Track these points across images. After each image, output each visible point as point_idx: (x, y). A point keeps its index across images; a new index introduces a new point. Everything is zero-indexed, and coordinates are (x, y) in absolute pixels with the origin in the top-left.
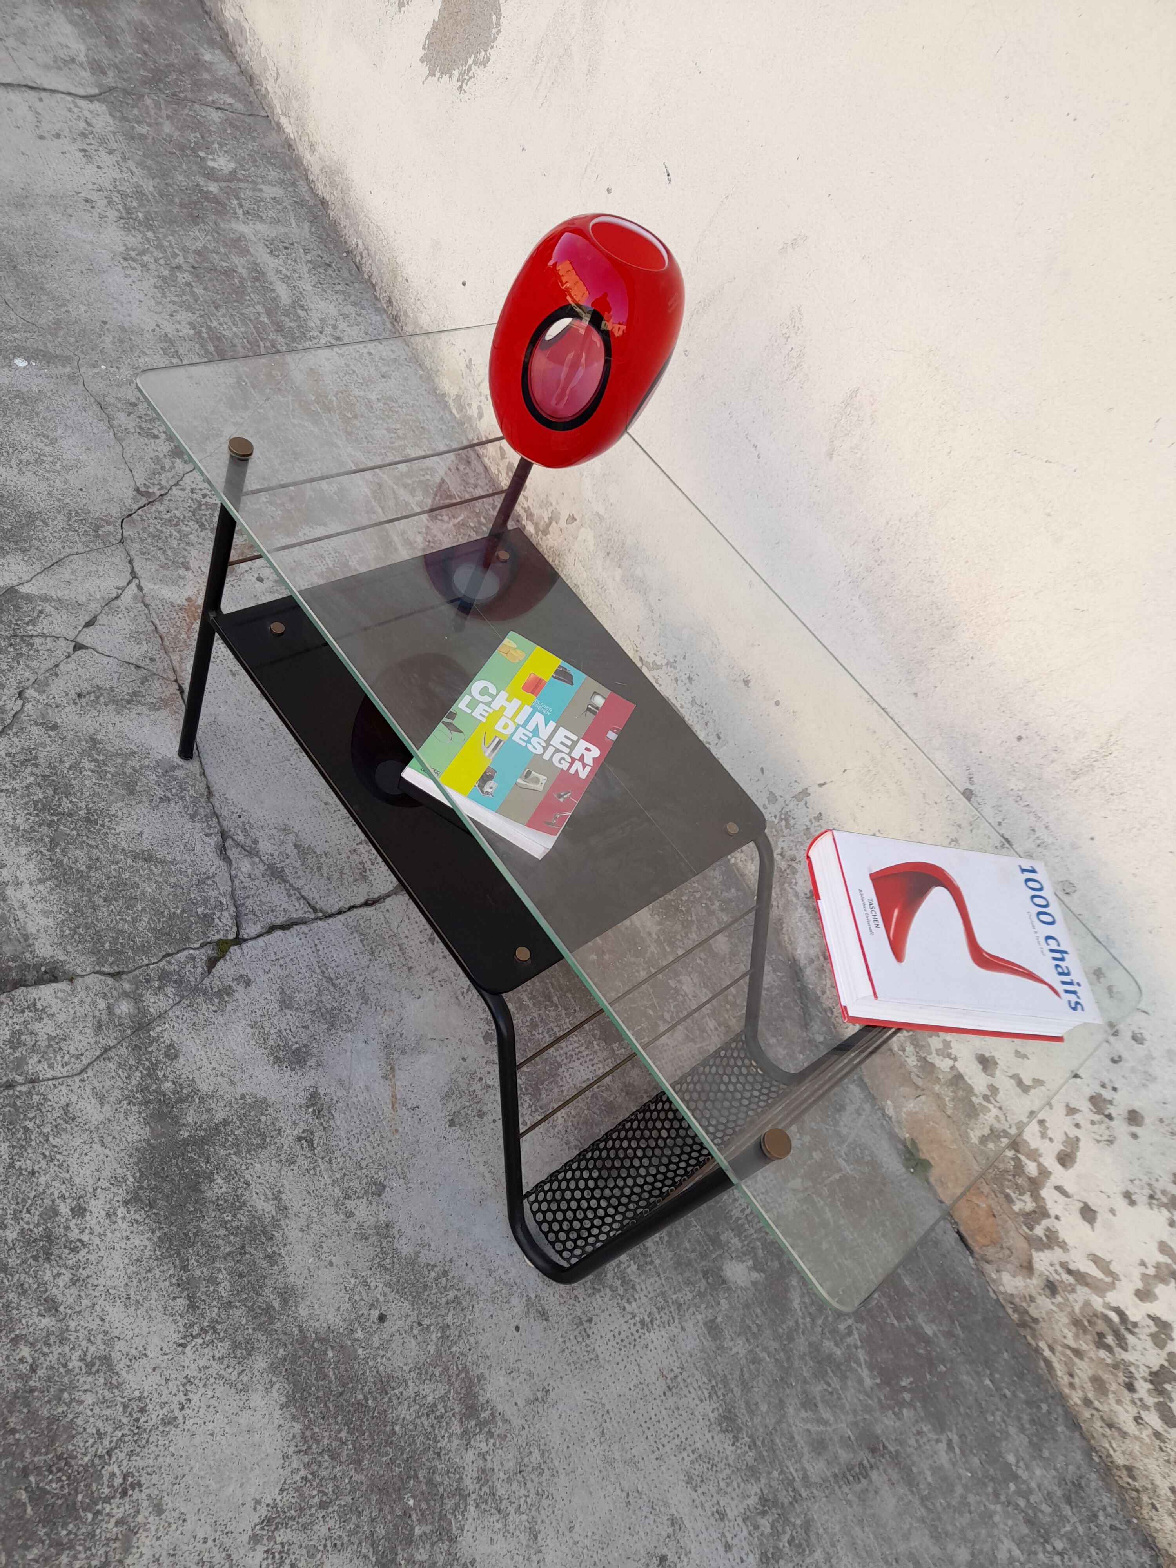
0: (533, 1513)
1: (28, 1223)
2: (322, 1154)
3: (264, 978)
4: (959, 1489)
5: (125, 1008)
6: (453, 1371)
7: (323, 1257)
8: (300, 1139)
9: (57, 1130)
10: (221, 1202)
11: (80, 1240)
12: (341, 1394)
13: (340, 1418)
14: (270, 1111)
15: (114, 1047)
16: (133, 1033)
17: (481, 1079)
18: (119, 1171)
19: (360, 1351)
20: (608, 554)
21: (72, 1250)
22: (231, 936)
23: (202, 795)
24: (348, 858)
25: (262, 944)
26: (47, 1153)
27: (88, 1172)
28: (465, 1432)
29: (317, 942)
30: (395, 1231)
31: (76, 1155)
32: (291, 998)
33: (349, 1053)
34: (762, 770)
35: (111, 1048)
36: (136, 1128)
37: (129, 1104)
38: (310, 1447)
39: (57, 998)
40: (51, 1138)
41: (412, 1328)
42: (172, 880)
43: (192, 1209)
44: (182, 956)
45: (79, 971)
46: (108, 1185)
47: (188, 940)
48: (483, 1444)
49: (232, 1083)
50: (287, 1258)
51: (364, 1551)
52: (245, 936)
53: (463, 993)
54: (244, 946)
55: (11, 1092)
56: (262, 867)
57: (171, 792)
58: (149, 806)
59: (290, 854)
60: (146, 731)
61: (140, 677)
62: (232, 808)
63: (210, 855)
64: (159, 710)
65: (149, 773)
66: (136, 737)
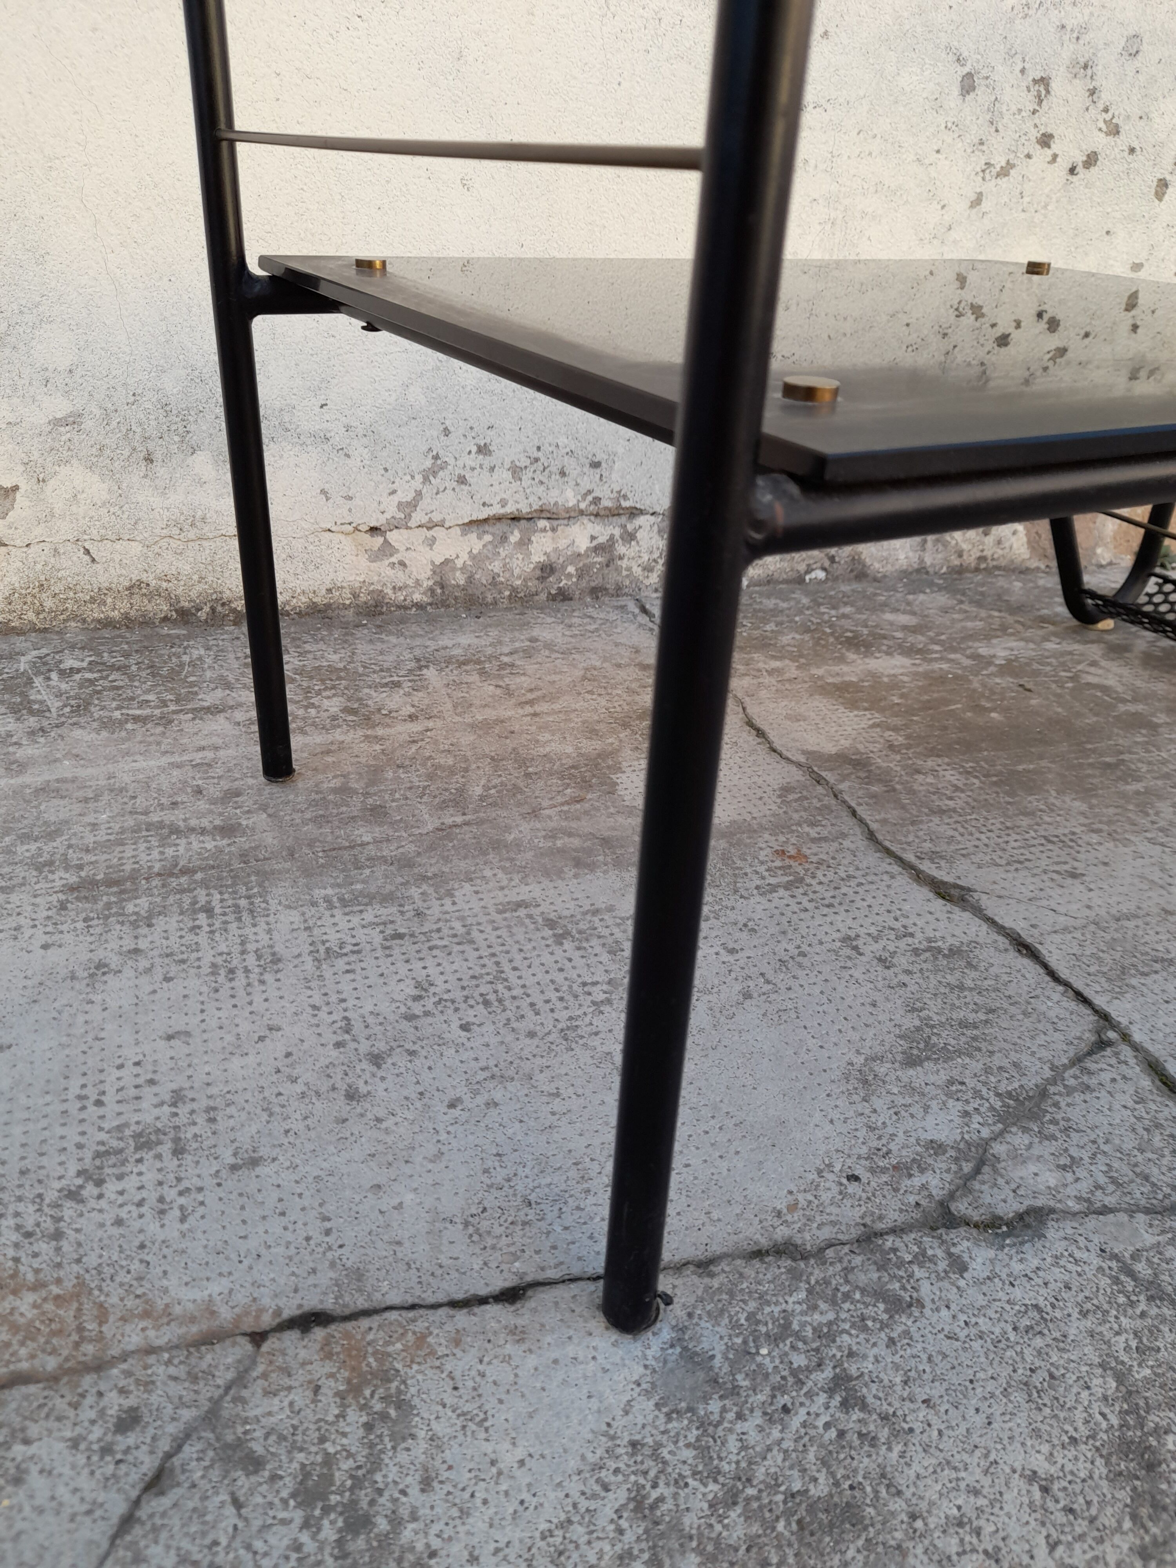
20: (149, 459)
23: (796, 1275)
24: (908, 972)
56: (1019, 1139)
57: (808, 1370)
58: (897, 1448)
59: (943, 1077)
60: (520, 1453)
61: (215, 1474)
62: (826, 1197)
63: (1035, 1262)
64: (402, 1405)
65: (733, 1444)
66: (552, 1495)
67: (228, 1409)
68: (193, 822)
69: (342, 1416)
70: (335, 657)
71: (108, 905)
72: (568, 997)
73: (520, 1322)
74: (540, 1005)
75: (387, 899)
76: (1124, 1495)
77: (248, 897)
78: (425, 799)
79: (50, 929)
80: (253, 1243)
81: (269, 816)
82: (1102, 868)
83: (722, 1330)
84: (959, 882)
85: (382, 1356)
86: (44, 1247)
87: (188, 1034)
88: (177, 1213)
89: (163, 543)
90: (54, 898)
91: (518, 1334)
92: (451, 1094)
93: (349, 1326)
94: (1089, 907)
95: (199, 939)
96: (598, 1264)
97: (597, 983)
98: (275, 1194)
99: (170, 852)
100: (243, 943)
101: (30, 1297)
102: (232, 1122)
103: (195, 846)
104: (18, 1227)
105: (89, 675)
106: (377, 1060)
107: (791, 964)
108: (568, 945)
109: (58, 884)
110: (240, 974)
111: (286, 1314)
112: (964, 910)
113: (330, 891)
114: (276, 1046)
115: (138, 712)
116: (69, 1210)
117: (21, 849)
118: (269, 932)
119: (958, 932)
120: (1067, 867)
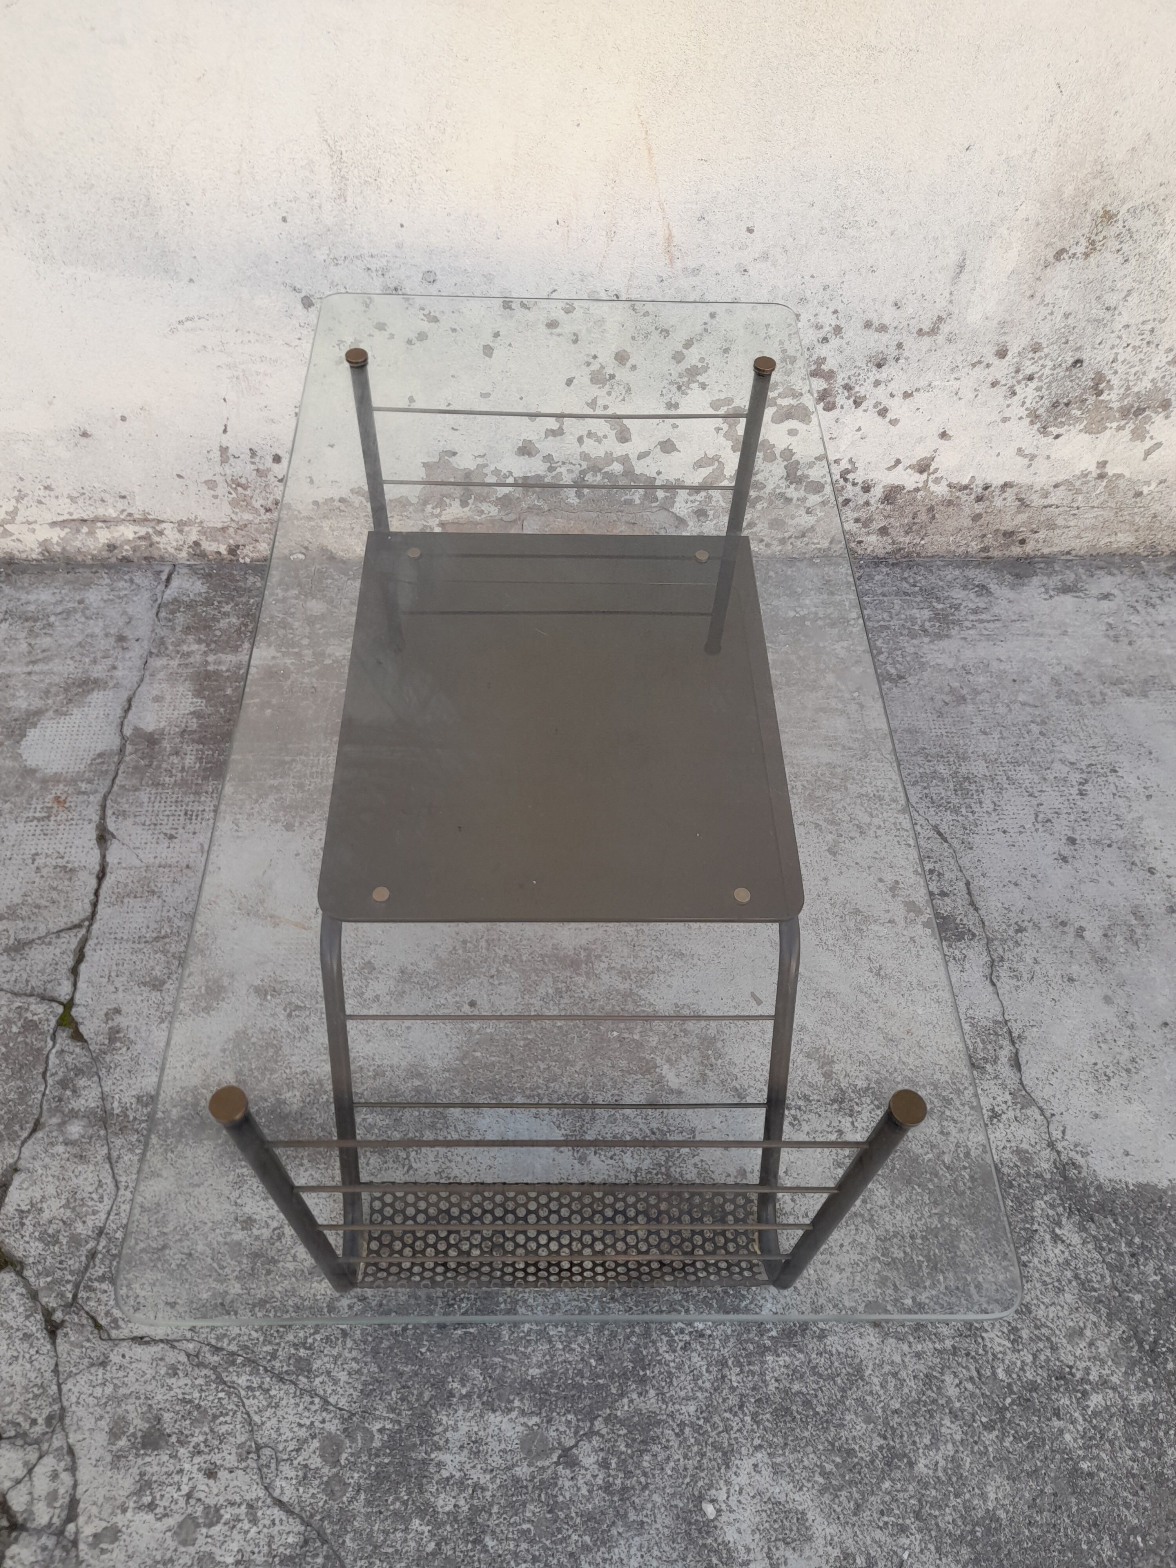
0: (666, 949)
1: (233, 1271)
2: (314, 1002)
3: (120, 994)
4: (793, 657)
5: (75, 1129)
6: (539, 966)
7: (399, 1032)
8: (290, 1016)
9: (162, 1222)
10: (308, 1099)
11: (274, 1230)
12: (512, 1056)
13: (529, 1064)
14: (250, 1032)
15: (109, 1149)
16: (106, 1129)
18: (231, 1177)
19: (488, 1030)
21: (279, 1239)
22: (60, 1010)
24: (42, 877)
25: (85, 985)
26: (178, 1237)
27: (217, 1206)
28: (587, 974)
29: (112, 936)
30: (410, 967)
31: (195, 1212)
32: (156, 978)
33: (236, 947)
34: (179, 476)
35: (109, 1154)
36: (200, 1152)
37: (172, 1152)
38: (539, 1095)
39: (27, 1189)
40: (165, 1230)
41: (492, 984)
43: (300, 1126)
44: (53, 1061)
45: (11, 1161)
46: (238, 1192)
47: (39, 1050)
48: (602, 965)
49: (205, 1056)
50: (385, 1061)
51: (630, 1081)
52: (68, 997)
53: (236, 831)
54: (77, 1001)
55: (100, 1256)
82: (190, 835)
84: (115, 833)
94: (156, 857)
112: (100, 849)
119: (83, 861)
120: (173, 832)
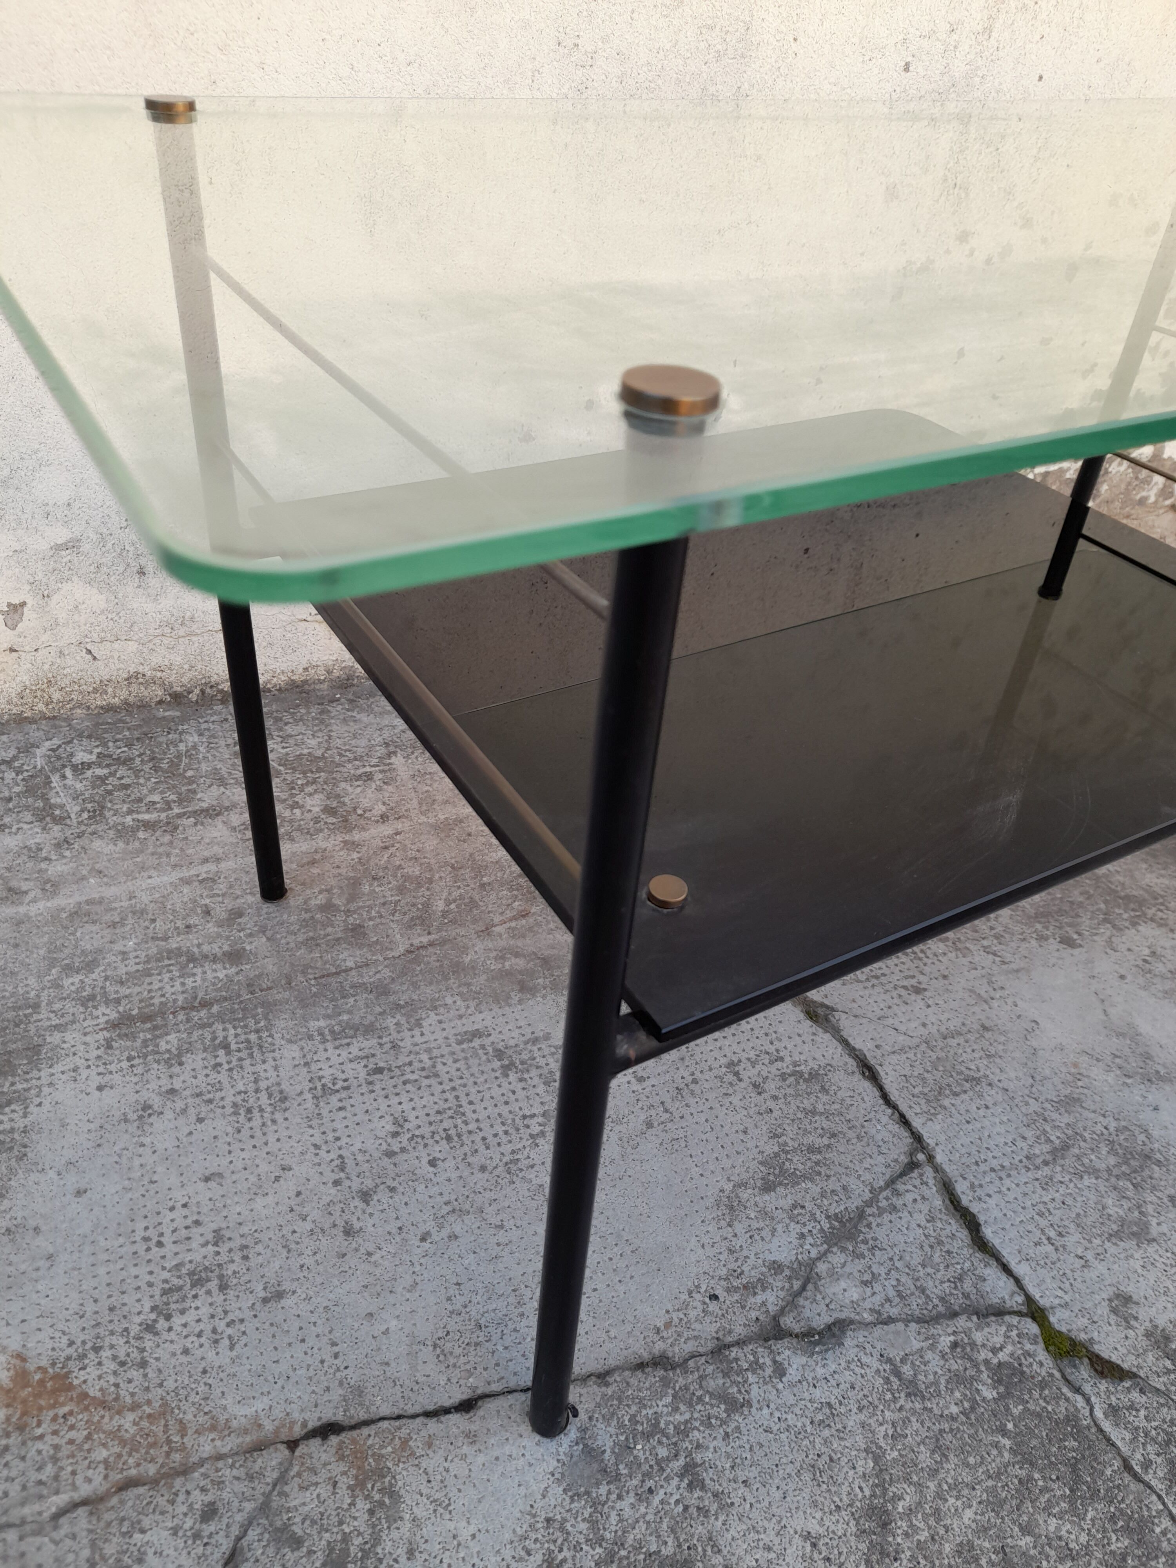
3: (1099, 1266)
17: (1145, 961)
20: (142, 573)
22: (1033, 1328)
23: (666, 1383)
24: (775, 1098)
25: (1025, 1267)
29: (983, 1167)
32: (1125, 1221)
42: (925, 1457)
44: (1119, 1436)
47: (1072, 1421)
52: (1020, 1299)
53: (1004, 963)
54: (1043, 1302)
56: (837, 1258)
57: (668, 1459)
58: (722, 1518)
59: (790, 1201)
60: (472, 1529)
61: (271, 1551)
62: (693, 1314)
63: (833, 1367)
64: (392, 1493)
65: (614, 1519)
66: (493, 1560)
67: (276, 1502)
68: (206, 948)
69: (352, 1504)
70: (313, 742)
71: (145, 1042)
72: (512, 1131)
73: (473, 1427)
74: (490, 1138)
75: (369, 1030)
76: (863, 1547)
77: (257, 1031)
78: (397, 916)
79: (101, 1069)
80: (283, 1367)
81: (268, 939)
82: (942, 982)
83: (612, 1430)
84: (826, 1002)
85: (379, 1457)
86: (135, 1374)
87: (220, 1175)
88: (226, 1342)
89: (157, 641)
90: (100, 1036)
91: (471, 1437)
92: (423, 1229)
93: (355, 1433)
94: (924, 1025)
95: (220, 1077)
96: (527, 1379)
97: (533, 1116)
98: (297, 1324)
99: (189, 982)
100: (256, 1081)
101: (131, 1416)
102: (260, 1259)
103: (210, 975)
104: (114, 1358)
105: (100, 772)
106: (366, 1196)
107: (685, 1092)
108: (513, 1077)
109: (102, 1020)
110: (256, 1113)
111: (311, 1425)
112: (826, 1031)
113: (322, 1023)
114: (288, 1186)
115: (146, 817)
116: (149, 1342)
117: (66, 982)
118: (276, 1068)
119: (818, 1055)
120: (913, 982)
